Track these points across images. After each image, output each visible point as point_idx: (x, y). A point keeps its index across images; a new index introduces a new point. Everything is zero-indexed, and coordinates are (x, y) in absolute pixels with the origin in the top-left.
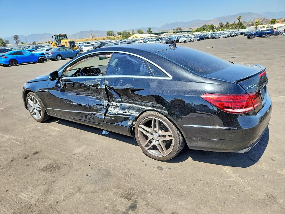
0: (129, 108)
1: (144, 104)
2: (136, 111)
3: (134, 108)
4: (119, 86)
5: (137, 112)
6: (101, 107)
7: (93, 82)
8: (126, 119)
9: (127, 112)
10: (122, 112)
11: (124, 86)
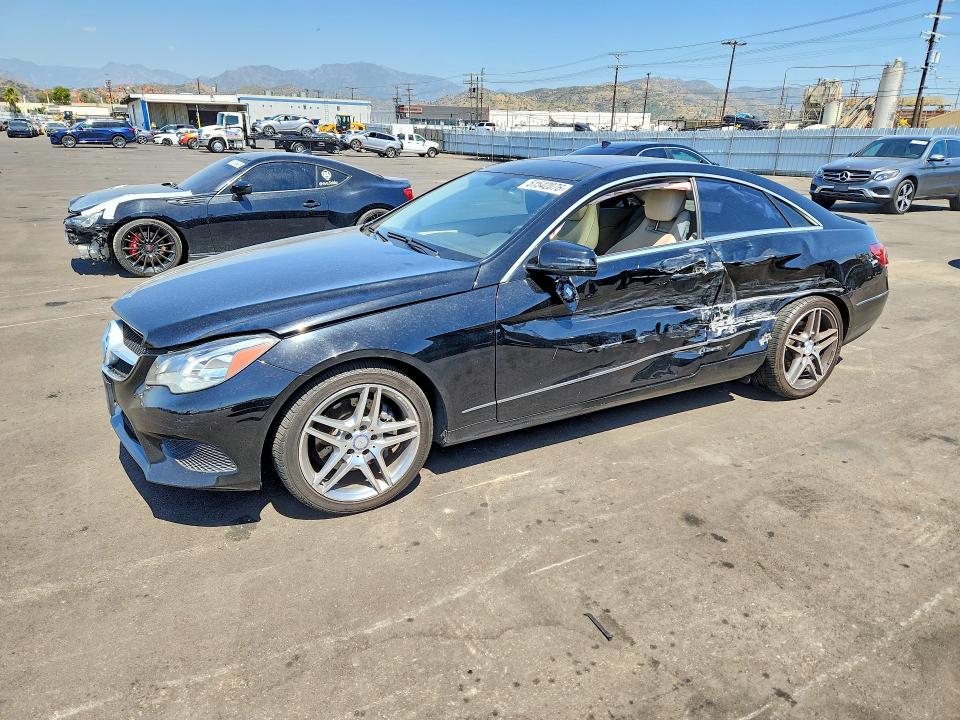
0: (750, 309)
1: (788, 288)
2: (769, 310)
3: (761, 306)
4: (749, 257)
5: (769, 313)
6: (695, 326)
7: (684, 261)
8: (753, 336)
9: (750, 317)
10: (742, 321)
11: (762, 256)
